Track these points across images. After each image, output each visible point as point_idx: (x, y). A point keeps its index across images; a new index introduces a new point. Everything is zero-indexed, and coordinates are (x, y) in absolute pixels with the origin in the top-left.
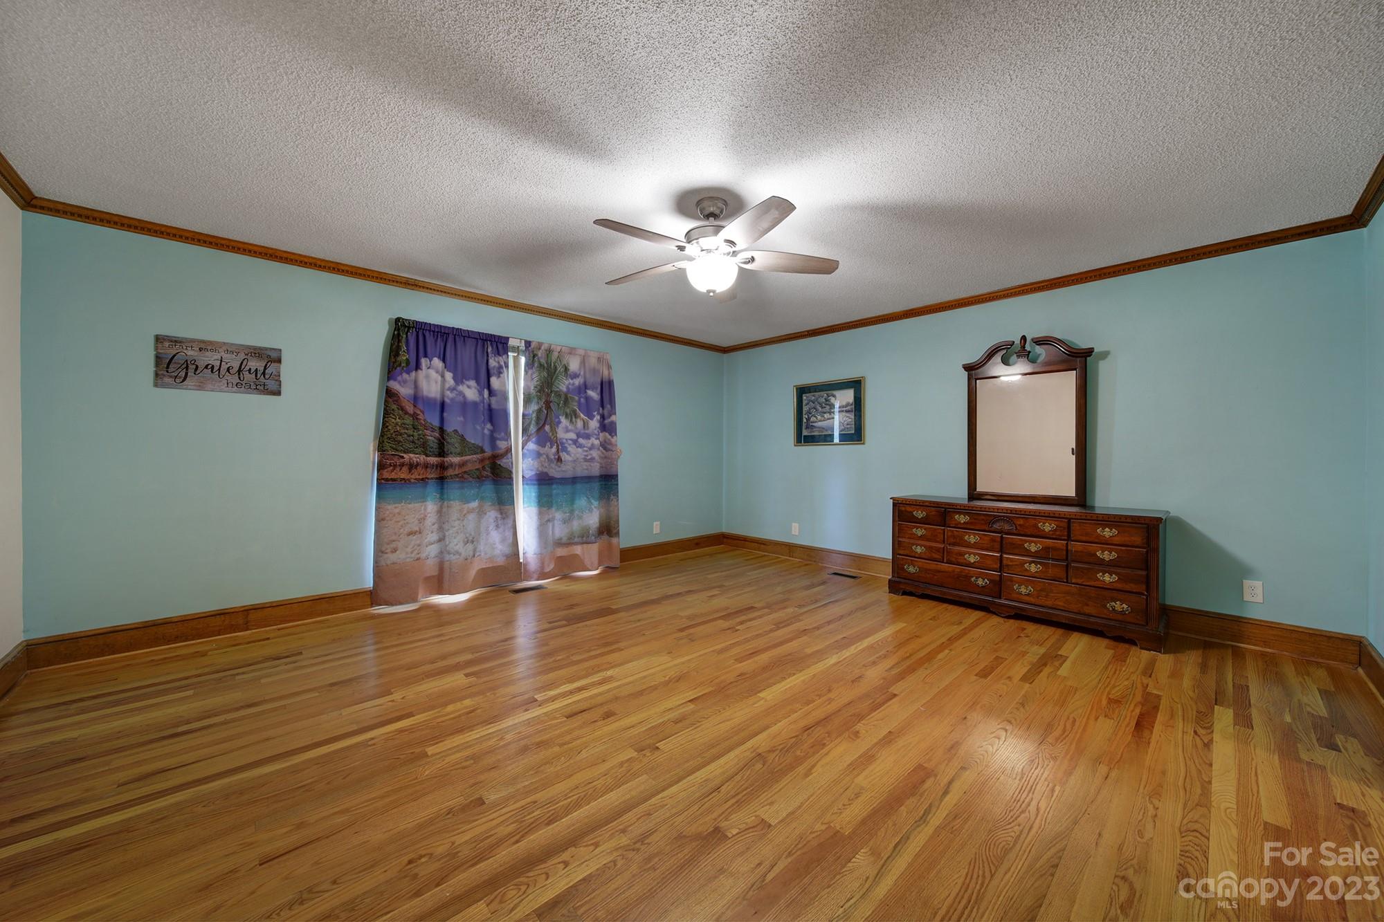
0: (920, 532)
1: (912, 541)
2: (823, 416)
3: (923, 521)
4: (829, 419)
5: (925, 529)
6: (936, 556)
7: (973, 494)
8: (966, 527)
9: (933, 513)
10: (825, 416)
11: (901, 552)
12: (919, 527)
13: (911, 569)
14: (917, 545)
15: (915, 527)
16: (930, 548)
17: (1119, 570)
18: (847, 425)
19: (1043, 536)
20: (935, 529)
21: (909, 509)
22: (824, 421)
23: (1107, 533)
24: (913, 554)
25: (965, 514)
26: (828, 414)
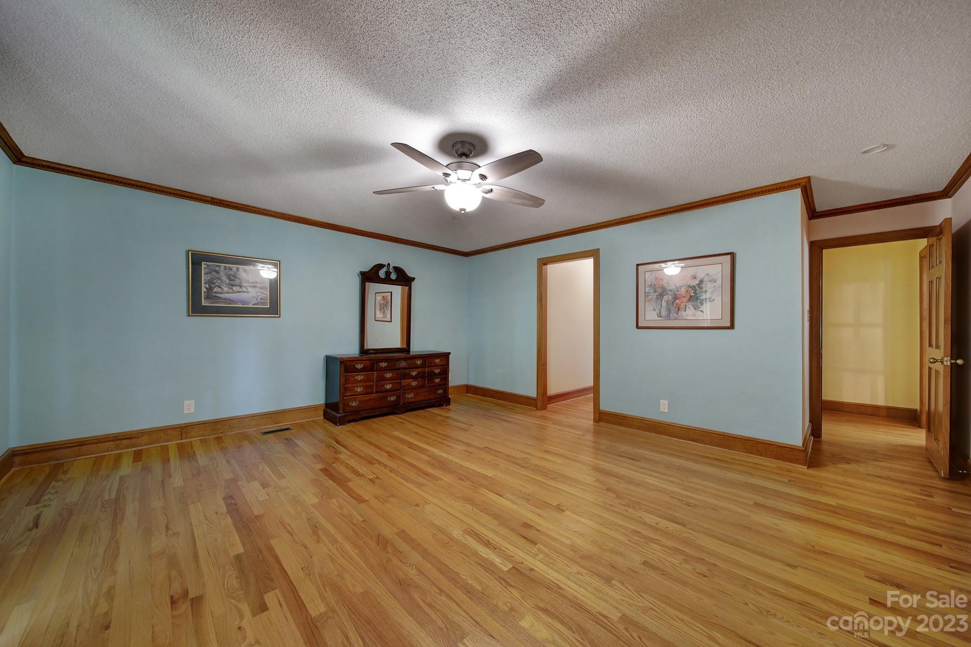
0: (360, 378)
1: (354, 385)
2: (232, 289)
3: (362, 370)
4: (238, 292)
5: (363, 375)
6: (369, 390)
7: (363, 351)
8: (386, 370)
9: (368, 364)
10: (235, 288)
11: (347, 394)
12: (359, 375)
13: (354, 404)
14: (357, 387)
15: (356, 375)
16: (366, 387)
17: (440, 376)
18: (261, 299)
19: (417, 367)
20: (369, 374)
21: (353, 364)
22: (232, 293)
23: (437, 361)
24: (355, 394)
25: (385, 362)
26: (238, 288)
